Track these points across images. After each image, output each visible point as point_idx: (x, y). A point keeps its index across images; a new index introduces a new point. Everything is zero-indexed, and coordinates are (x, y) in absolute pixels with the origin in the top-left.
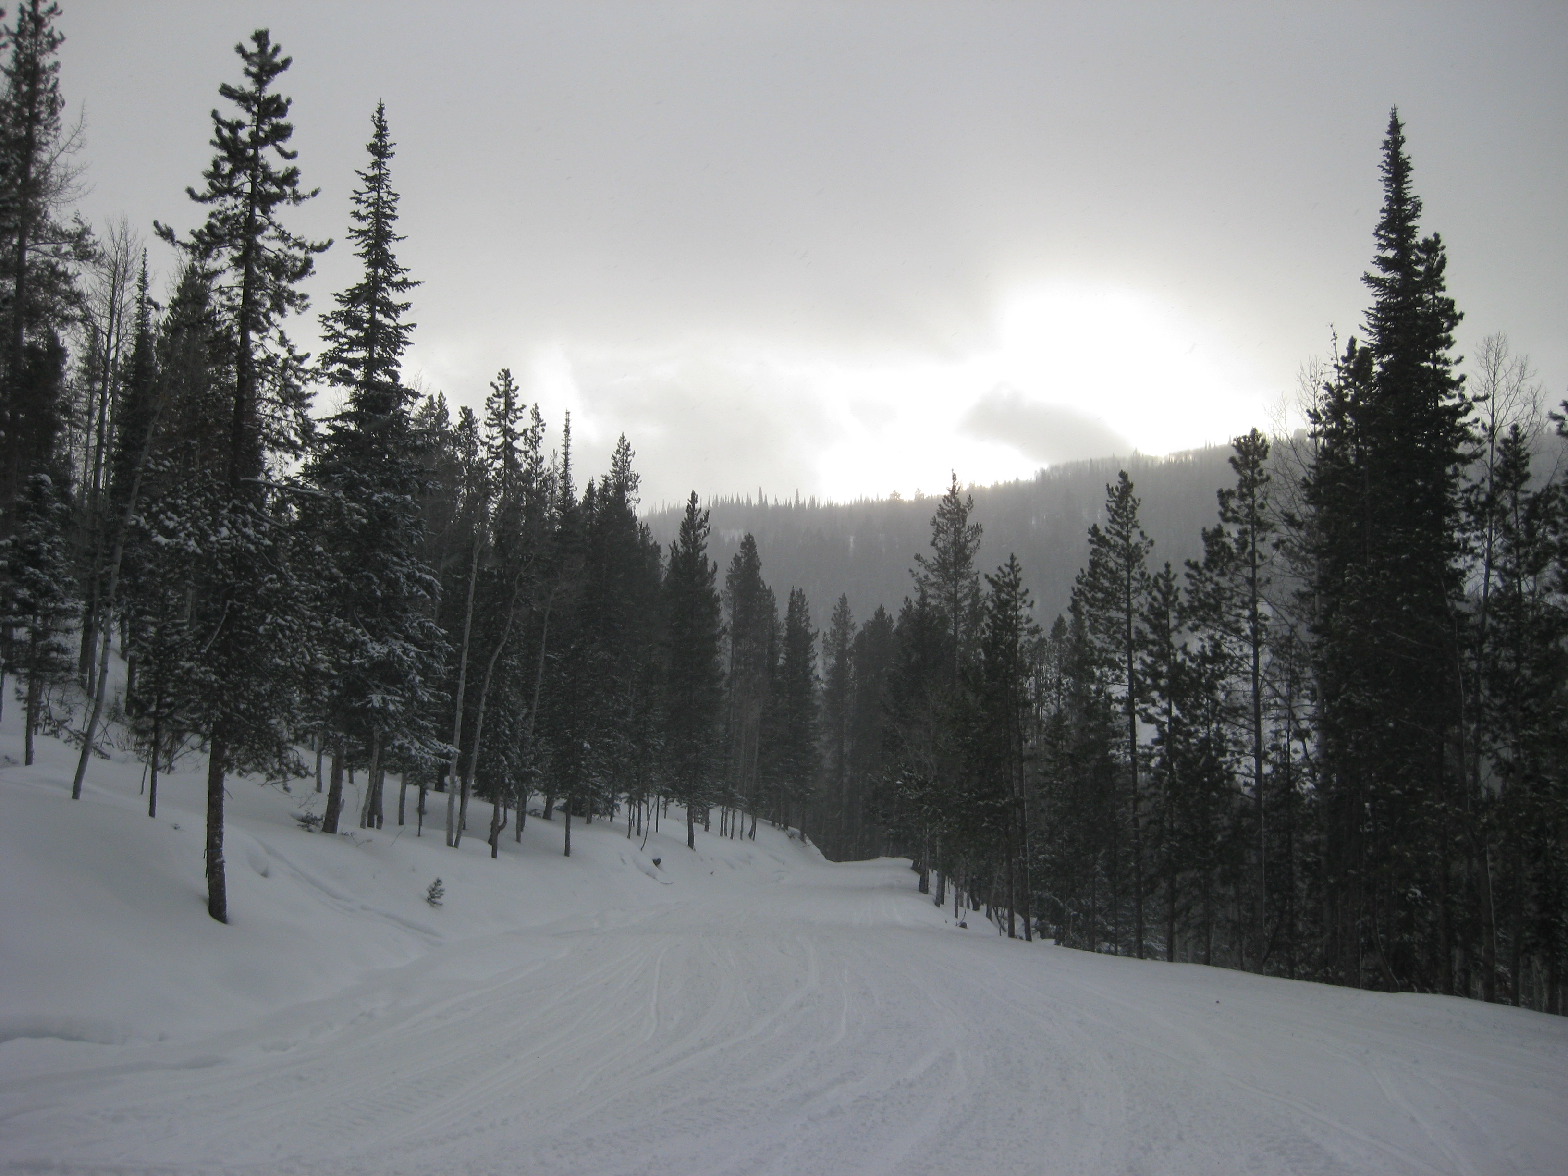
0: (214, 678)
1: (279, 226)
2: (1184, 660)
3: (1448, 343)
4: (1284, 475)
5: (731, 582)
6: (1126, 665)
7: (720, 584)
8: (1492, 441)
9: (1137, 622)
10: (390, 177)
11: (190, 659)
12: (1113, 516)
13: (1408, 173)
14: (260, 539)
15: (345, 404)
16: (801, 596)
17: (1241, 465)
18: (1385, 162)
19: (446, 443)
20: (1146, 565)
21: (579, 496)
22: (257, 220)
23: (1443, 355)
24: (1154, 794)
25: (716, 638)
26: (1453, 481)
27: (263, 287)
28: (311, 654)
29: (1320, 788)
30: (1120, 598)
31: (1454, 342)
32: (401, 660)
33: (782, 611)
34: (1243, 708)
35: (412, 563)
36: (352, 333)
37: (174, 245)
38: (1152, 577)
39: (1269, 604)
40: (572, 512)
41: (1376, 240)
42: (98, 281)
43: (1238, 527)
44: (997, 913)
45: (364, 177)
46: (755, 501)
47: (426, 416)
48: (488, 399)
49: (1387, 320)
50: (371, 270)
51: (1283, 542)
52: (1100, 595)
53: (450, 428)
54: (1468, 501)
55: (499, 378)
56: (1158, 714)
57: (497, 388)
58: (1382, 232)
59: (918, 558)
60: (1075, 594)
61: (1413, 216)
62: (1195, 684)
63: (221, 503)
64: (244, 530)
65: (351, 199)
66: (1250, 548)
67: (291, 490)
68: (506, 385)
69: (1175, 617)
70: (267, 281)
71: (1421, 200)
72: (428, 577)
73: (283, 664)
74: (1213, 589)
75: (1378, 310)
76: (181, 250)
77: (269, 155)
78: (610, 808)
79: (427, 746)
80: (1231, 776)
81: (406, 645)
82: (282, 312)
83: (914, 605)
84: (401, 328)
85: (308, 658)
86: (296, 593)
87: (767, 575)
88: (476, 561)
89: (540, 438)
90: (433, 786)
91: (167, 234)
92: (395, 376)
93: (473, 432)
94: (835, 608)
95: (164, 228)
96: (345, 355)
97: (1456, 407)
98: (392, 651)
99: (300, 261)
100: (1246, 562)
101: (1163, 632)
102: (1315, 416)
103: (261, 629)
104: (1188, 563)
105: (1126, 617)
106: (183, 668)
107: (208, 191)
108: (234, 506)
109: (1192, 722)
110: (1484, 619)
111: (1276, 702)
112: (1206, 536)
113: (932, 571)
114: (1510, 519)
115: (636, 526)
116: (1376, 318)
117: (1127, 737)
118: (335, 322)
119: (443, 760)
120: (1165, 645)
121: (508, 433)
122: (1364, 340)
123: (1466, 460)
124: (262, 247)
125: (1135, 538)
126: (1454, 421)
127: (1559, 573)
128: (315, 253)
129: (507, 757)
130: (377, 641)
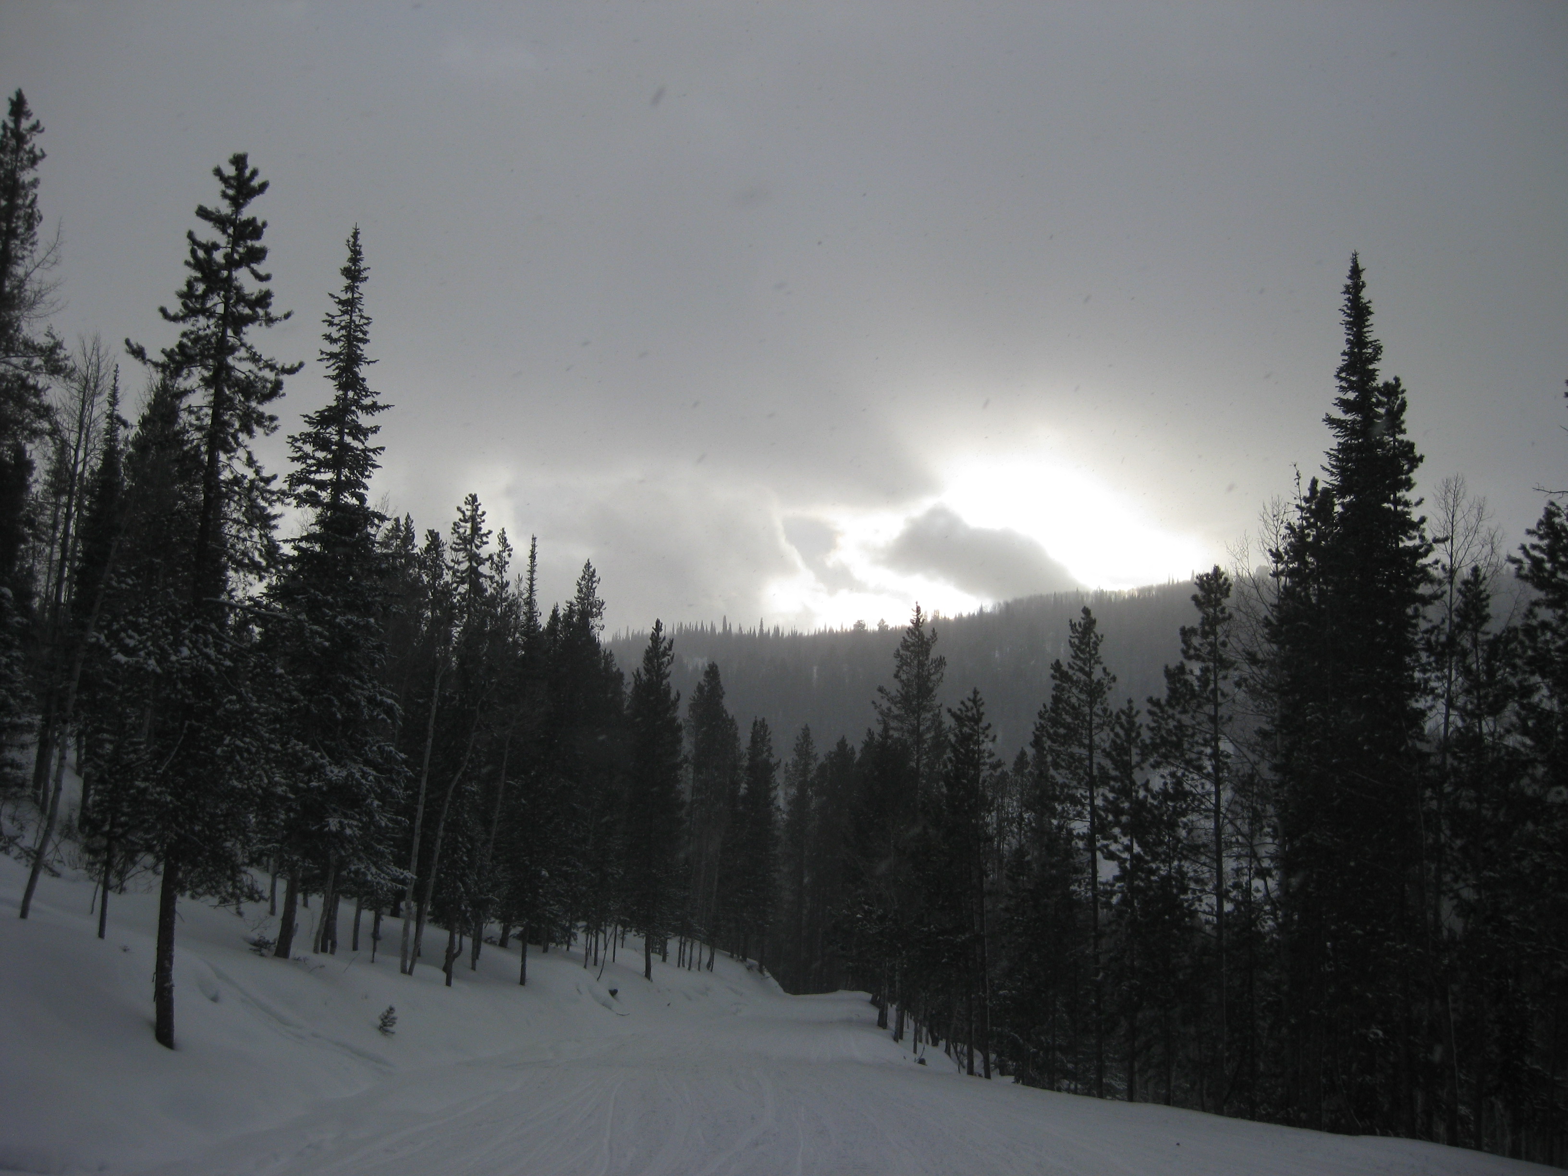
0: (169, 798)
1: (251, 347)
2: (1146, 797)
3: (1409, 485)
4: (1246, 613)
5: (694, 711)
6: (1088, 801)
7: (683, 713)
8: (1452, 582)
9: (1099, 758)
10: (363, 301)
11: (145, 779)
12: (1075, 652)
13: (1369, 317)
14: (220, 660)
15: (311, 525)
16: (763, 725)
17: (1203, 603)
18: (1346, 305)
19: (412, 566)
20: (1108, 701)
21: (543, 621)
22: (228, 341)
23: (1404, 496)
24: (1115, 932)
25: (679, 766)
26: (1414, 621)
27: (232, 408)
28: (267, 776)
29: (1283, 926)
30: (1082, 734)
31: (1414, 484)
32: (359, 784)
33: (745, 741)
34: (1205, 845)
35: (374, 687)
36: (320, 455)
37: (145, 363)
38: (1114, 714)
39: (1231, 741)
40: (535, 637)
41: (1337, 382)
42: (67, 395)
43: (1201, 665)
44: (956, 1049)
45: (337, 300)
46: (719, 629)
47: (392, 538)
48: (455, 524)
49: (1348, 461)
50: (341, 392)
51: (1245, 680)
52: (1062, 731)
53: (416, 550)
54: (1428, 642)
55: (466, 503)
56: (1119, 850)
57: (463, 513)
58: (1343, 375)
59: (881, 690)
60: (1037, 729)
61: (1374, 358)
62: (1156, 821)
63: (183, 622)
64: (204, 650)
65: (324, 321)
66: (1212, 686)
67: (254, 610)
68: (473, 510)
69: (1137, 754)
70: (237, 402)
71: (1381, 343)
72: (389, 701)
73: (240, 786)
74: (1174, 726)
75: (1338, 451)
76: (152, 369)
77: (243, 277)
78: (568, 936)
79: (383, 872)
80: (1193, 914)
81: (365, 768)
82: (250, 433)
83: (876, 737)
84: (370, 450)
85: (266, 781)
86: (256, 715)
87: (730, 705)
88: (438, 685)
89: (506, 563)
90: (389, 911)
91: (138, 353)
92: (362, 499)
93: (440, 555)
94: (797, 738)
95: (135, 347)
96: (312, 476)
97: (1416, 548)
98: (351, 775)
99: (271, 382)
100: (1208, 700)
101: (1126, 769)
102: (1277, 556)
103: (219, 750)
104: (1150, 700)
105: (1088, 753)
106: (138, 788)
107: (181, 311)
108: (196, 625)
109: (1154, 860)
110: (1444, 758)
111: (1237, 840)
112: (1168, 673)
113: (895, 703)
114: (1471, 659)
115: (599, 652)
116: (1338, 459)
117: (1088, 873)
118: (303, 443)
119: (400, 886)
120: (1127, 782)
121: (474, 558)
122: (1326, 480)
123: (1426, 601)
124: (233, 368)
125: (1097, 674)
126: (1415, 562)
127: (1518, 715)
128: (286, 375)
129: (464, 884)
130: (336, 765)
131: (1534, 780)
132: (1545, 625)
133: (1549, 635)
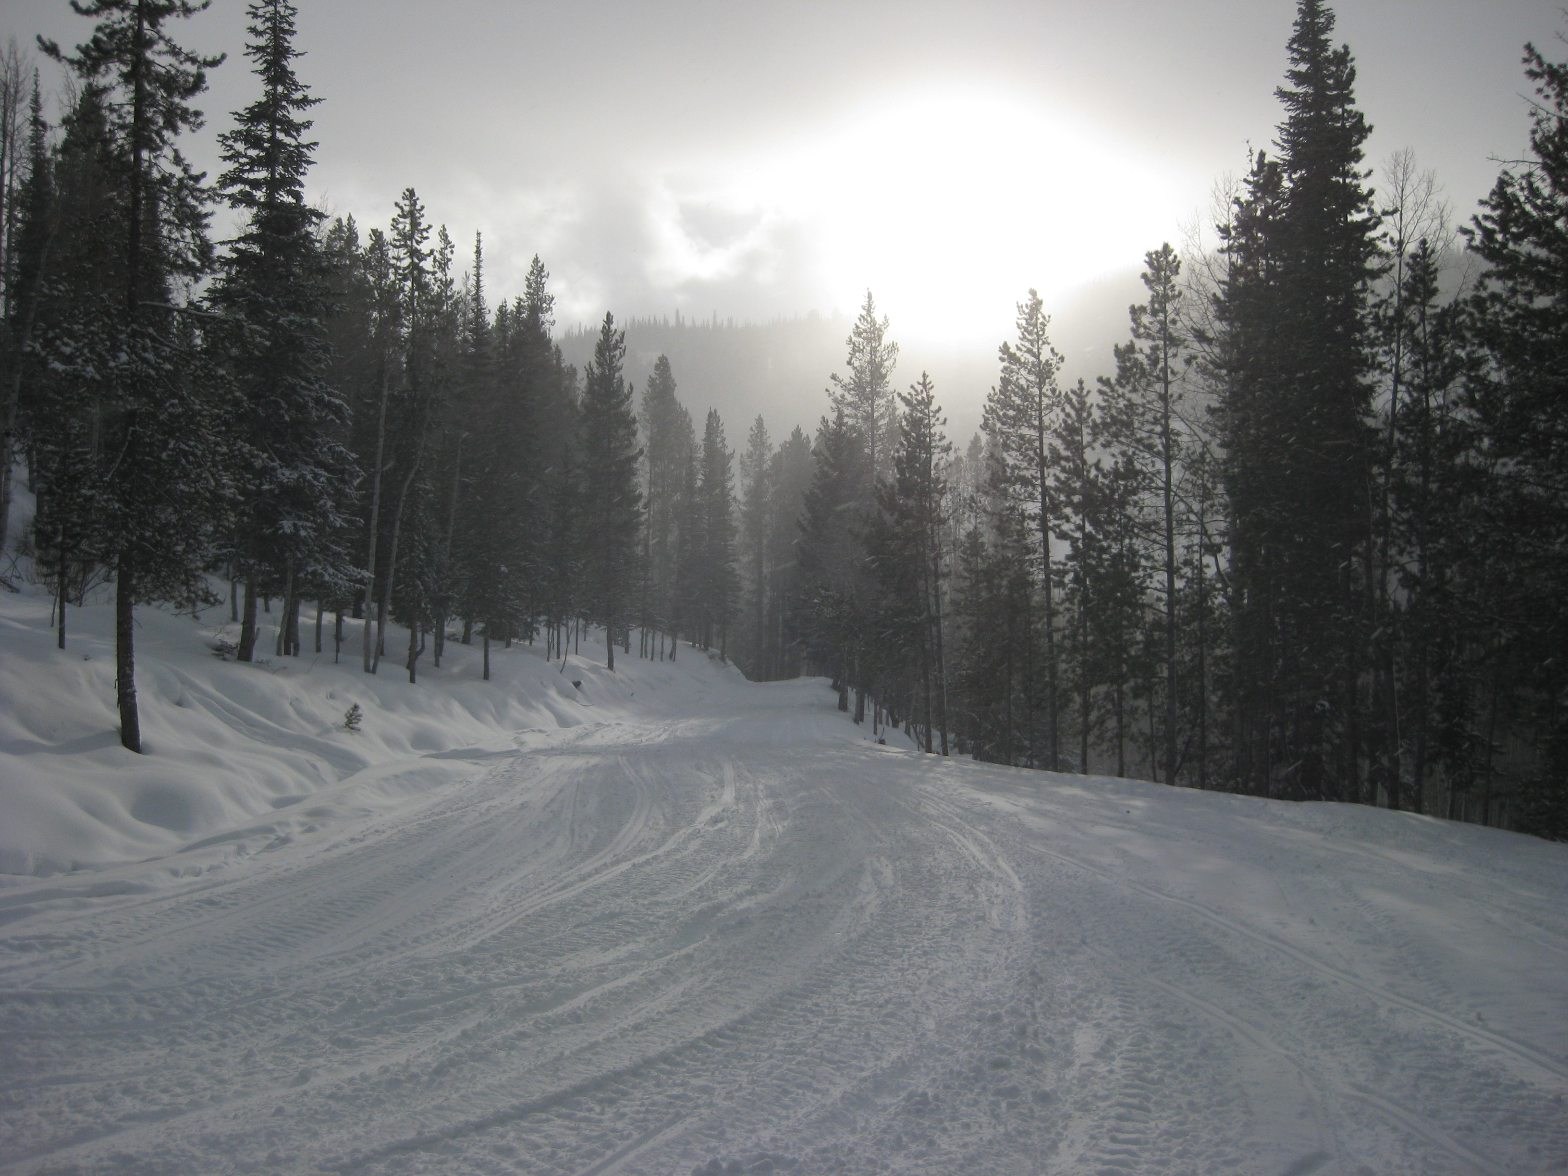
0: (117, 506)
1: (170, 40)
2: (1097, 476)
3: (1357, 157)
4: (1197, 292)
5: (647, 404)
6: (1039, 482)
7: (636, 406)
8: (1400, 255)
9: (1049, 439)
11: (91, 488)
12: (1023, 334)
14: (160, 364)
15: (248, 225)
16: (716, 416)
17: (1153, 281)
19: (357, 267)
20: (1057, 382)
21: (491, 319)
22: (146, 34)
23: (1352, 169)
24: (1068, 610)
25: (634, 458)
26: (1361, 296)
27: (155, 104)
28: (215, 479)
29: (1233, 602)
30: (1031, 416)
31: (1364, 155)
32: (311, 485)
33: (699, 435)
34: (1155, 523)
35: (321, 386)
36: (253, 153)
37: (60, 61)
38: (1063, 393)
39: (1182, 420)
40: (484, 334)
41: (1288, 54)
43: (1150, 343)
44: (915, 730)
46: (672, 322)
47: (335, 239)
48: (394, 220)
49: (1300, 135)
50: (270, 87)
51: (1195, 358)
52: (1011, 413)
53: (361, 251)
54: (1377, 316)
55: (403, 198)
56: (1071, 530)
57: (401, 208)
58: (1295, 46)
59: (834, 377)
60: (987, 412)
61: (1327, 28)
62: (1107, 500)
63: (119, 327)
64: (143, 354)
65: (247, 13)
66: (1161, 364)
67: (194, 314)
68: (411, 205)
69: (1088, 434)
70: (159, 97)
71: (1334, 12)
72: (337, 401)
73: (187, 489)
74: (1125, 405)
75: (1290, 125)
76: (68, 67)
78: (529, 633)
79: (341, 572)
80: (1143, 590)
81: (316, 470)
82: (175, 130)
83: (830, 424)
84: (303, 146)
85: (213, 483)
86: (199, 418)
87: (681, 395)
88: (387, 384)
89: (449, 260)
90: (351, 612)
91: (52, 50)
92: (298, 196)
93: (384, 254)
94: (751, 429)
95: (48, 43)
96: (246, 176)
97: (1365, 221)
98: (302, 476)
99: (193, 76)
100: (1158, 378)
101: (1078, 449)
102: (1225, 231)
103: (164, 456)
104: (1100, 380)
105: (1038, 435)
106: (85, 496)
107: (93, 4)
108: (133, 330)
109: (1106, 538)
110: (1392, 434)
111: (1188, 518)
112: (1118, 352)
113: (849, 390)
114: (1419, 331)
115: (550, 348)
116: (1289, 133)
117: (1040, 553)
118: (234, 142)
119: (358, 586)
120: (1079, 462)
121: (414, 253)
122: (1275, 154)
123: (1375, 274)
124: (152, 62)
125: (1045, 354)
126: (1363, 235)
127: (1465, 387)
128: (208, 69)
129: (423, 582)
130: (286, 467)
131: (1479, 451)
132: (1494, 297)
133: (1498, 307)
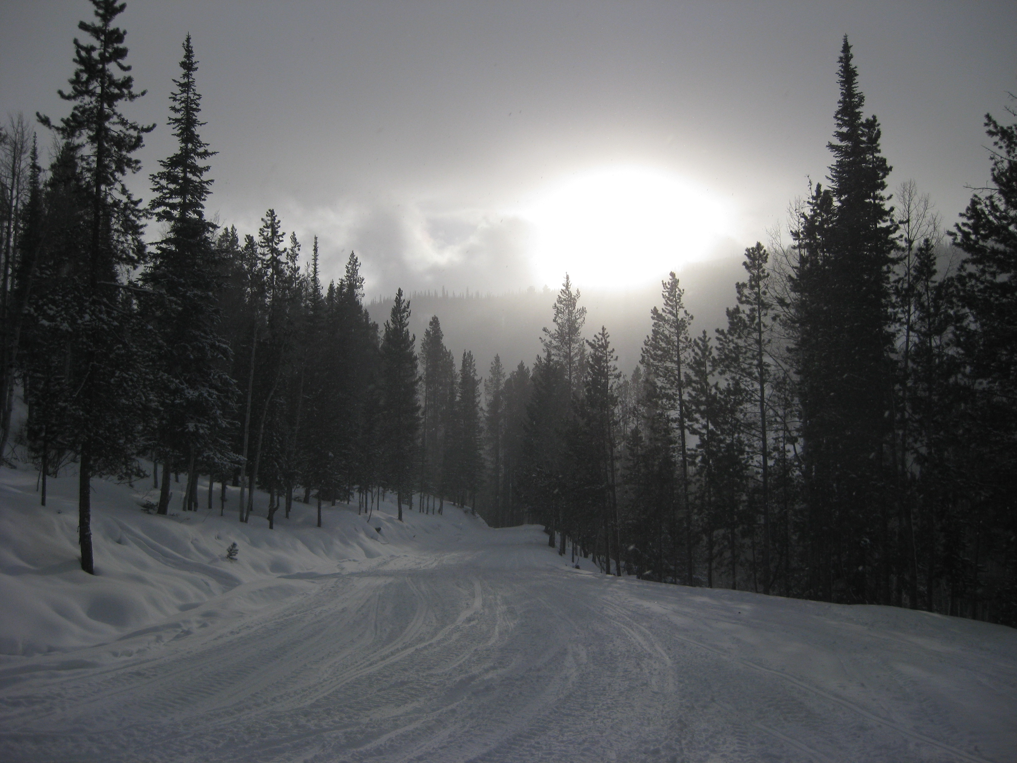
0: (81, 413)
1: (120, 115)
2: (716, 393)
3: (883, 186)
4: (779, 273)
5: (424, 347)
6: (678, 397)
7: (417, 349)
8: (911, 249)
9: (684, 369)
10: (195, 84)
11: (65, 401)
12: (666, 301)
13: (855, 78)
14: (110, 321)
15: (168, 233)
16: (470, 355)
17: (751, 267)
18: (841, 70)
19: (237, 259)
20: (689, 332)
21: (324, 293)
22: (105, 111)
23: (880, 194)
24: (698, 480)
25: (416, 383)
26: (886, 275)
27: (110, 155)
28: (146, 397)
29: (805, 474)
30: (672, 354)
31: (887, 185)
32: (207, 400)
33: (458, 366)
34: (754, 423)
35: (214, 337)
36: (172, 186)
37: (50, 128)
38: (693, 340)
39: (771, 356)
40: (319, 302)
41: (835, 121)
42: (3, 154)
43: (749, 307)
44: (599, 559)
45: (178, 84)
46: (440, 294)
47: (223, 241)
48: (261, 229)
49: (844, 172)
50: (183, 145)
51: (779, 316)
52: (660, 353)
53: (240, 249)
54: (897, 287)
55: (267, 215)
56: (700, 428)
57: (266, 222)
58: (839, 116)
59: (545, 330)
60: (644, 352)
61: (859, 105)
62: (723, 409)
63: (85, 298)
64: (100, 316)
65: (170, 98)
66: (757, 321)
67: (133, 290)
68: (272, 220)
69: (710, 366)
70: (113, 151)
71: (864, 94)
72: (224, 346)
73: (127, 403)
74: (733, 347)
75: (837, 166)
76: (56, 132)
77: (112, 68)
78: (347, 496)
79: (225, 457)
80: (747, 467)
81: (210, 390)
82: (123, 172)
83: (543, 360)
84: (204, 182)
85: (144, 399)
86: (135, 357)
87: (447, 342)
88: (256, 335)
89: (297, 255)
90: (231, 482)
91: (45, 121)
92: (200, 214)
93: (254, 251)
94: (492, 363)
95: (43, 117)
96: (167, 201)
97: (888, 227)
98: (201, 394)
99: (135, 138)
100: (755, 329)
101: (703, 375)
102: (796, 235)
103: (112, 381)
104: (717, 331)
105: (677, 366)
106: (61, 407)
107: (72, 92)
108: (93, 300)
109: (722, 433)
110: (906, 363)
111: (776, 420)
112: (729, 313)
113: (554, 338)
114: (924, 298)
115: (362, 311)
116: (837, 171)
117: (679, 444)
118: (160, 179)
119: (236, 465)
120: (704, 384)
121: (274, 251)
122: (827, 185)
123: (895, 262)
124: (109, 129)
125: (681, 315)
126: (887, 237)
127: (954, 333)
128: (144, 133)
129: (279, 463)
130: (191, 388)
131: (964, 375)
132: (971, 275)
133: (973, 282)
